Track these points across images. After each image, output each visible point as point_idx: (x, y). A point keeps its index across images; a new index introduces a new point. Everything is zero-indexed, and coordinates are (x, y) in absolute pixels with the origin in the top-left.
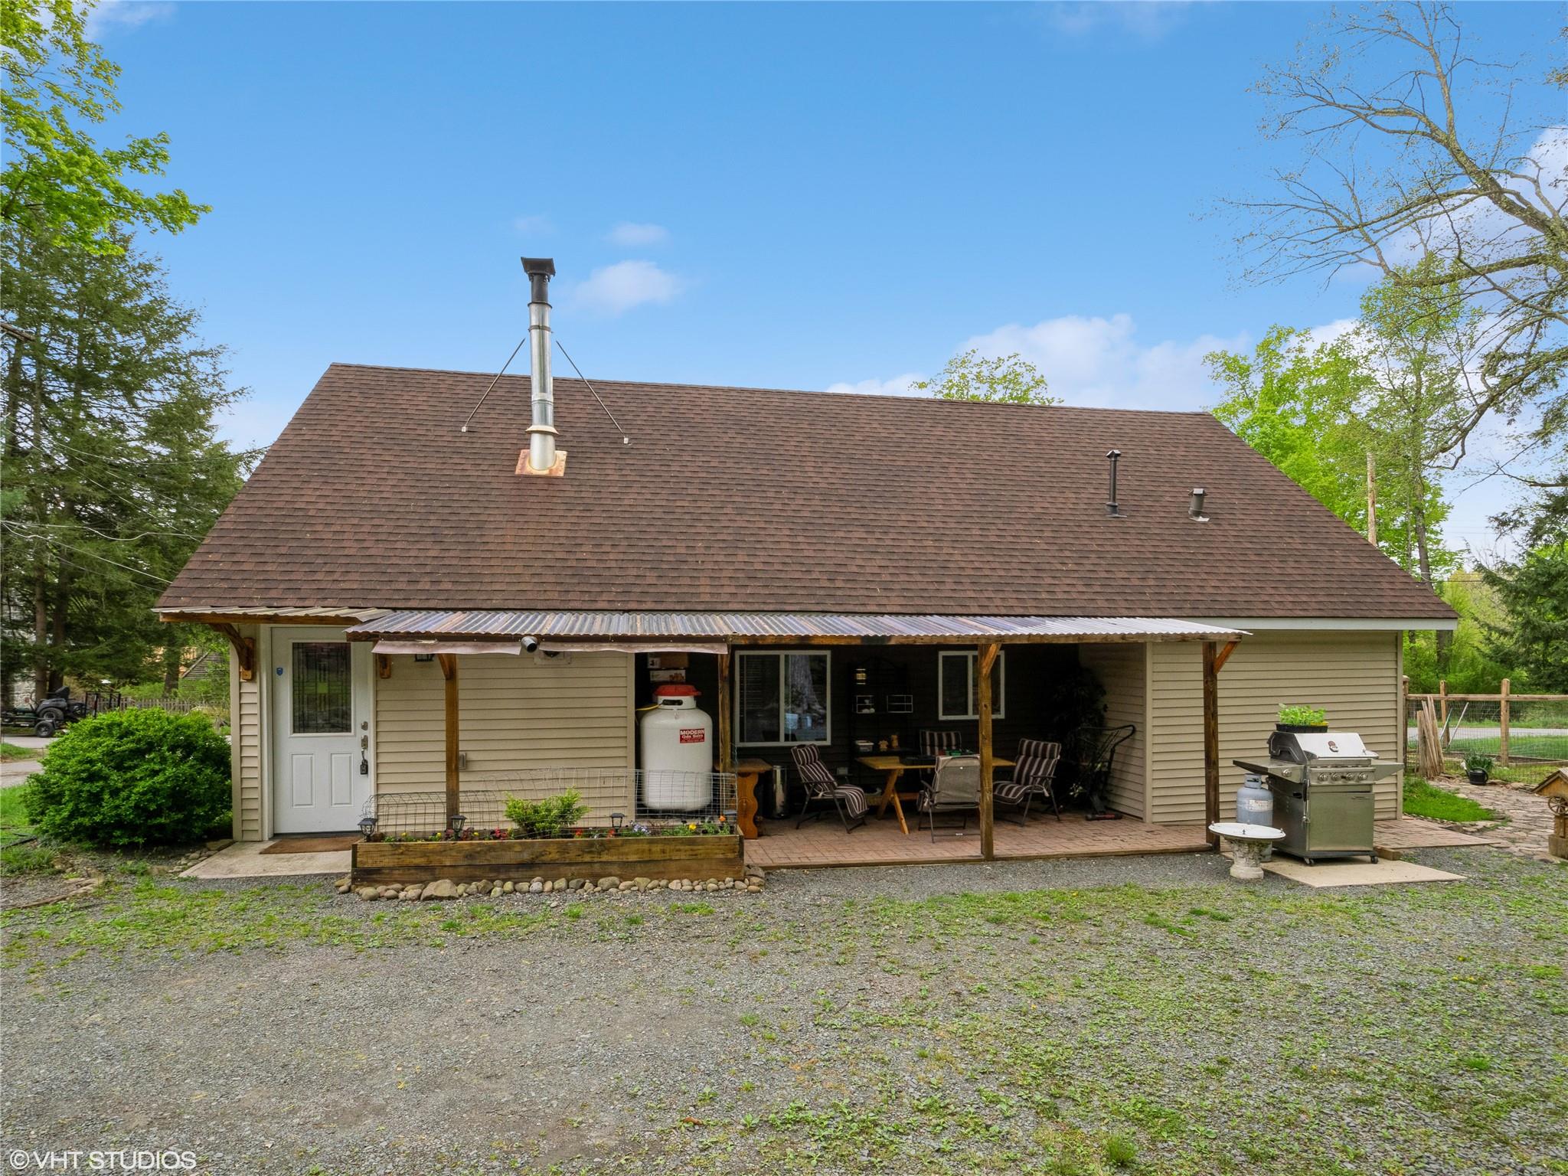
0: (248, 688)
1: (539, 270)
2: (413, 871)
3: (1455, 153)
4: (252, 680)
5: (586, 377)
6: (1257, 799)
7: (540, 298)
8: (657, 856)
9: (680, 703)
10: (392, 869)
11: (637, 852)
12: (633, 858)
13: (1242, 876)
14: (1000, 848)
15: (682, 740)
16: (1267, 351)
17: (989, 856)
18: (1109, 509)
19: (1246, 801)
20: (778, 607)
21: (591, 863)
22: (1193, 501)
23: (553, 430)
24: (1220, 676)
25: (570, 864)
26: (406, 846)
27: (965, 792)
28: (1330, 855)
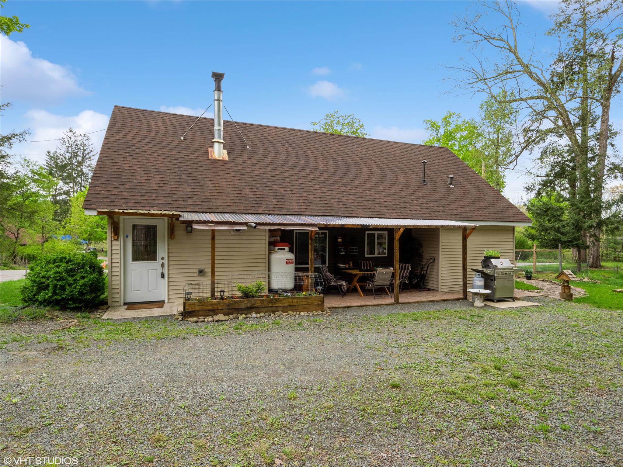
0: (115, 243)
1: (218, 77)
2: (207, 312)
3: (517, 57)
4: (117, 240)
5: (234, 121)
6: (480, 281)
7: (218, 89)
8: (295, 304)
9: (284, 249)
10: (199, 311)
11: (288, 303)
12: (286, 304)
13: (478, 306)
14: (400, 300)
15: (287, 263)
16: (446, 120)
17: (397, 302)
18: (423, 181)
19: (476, 282)
20: (323, 214)
21: (272, 307)
22: (449, 179)
23: (223, 141)
24: (468, 240)
25: (264, 307)
26: (204, 302)
27: (385, 281)
28: (502, 299)
